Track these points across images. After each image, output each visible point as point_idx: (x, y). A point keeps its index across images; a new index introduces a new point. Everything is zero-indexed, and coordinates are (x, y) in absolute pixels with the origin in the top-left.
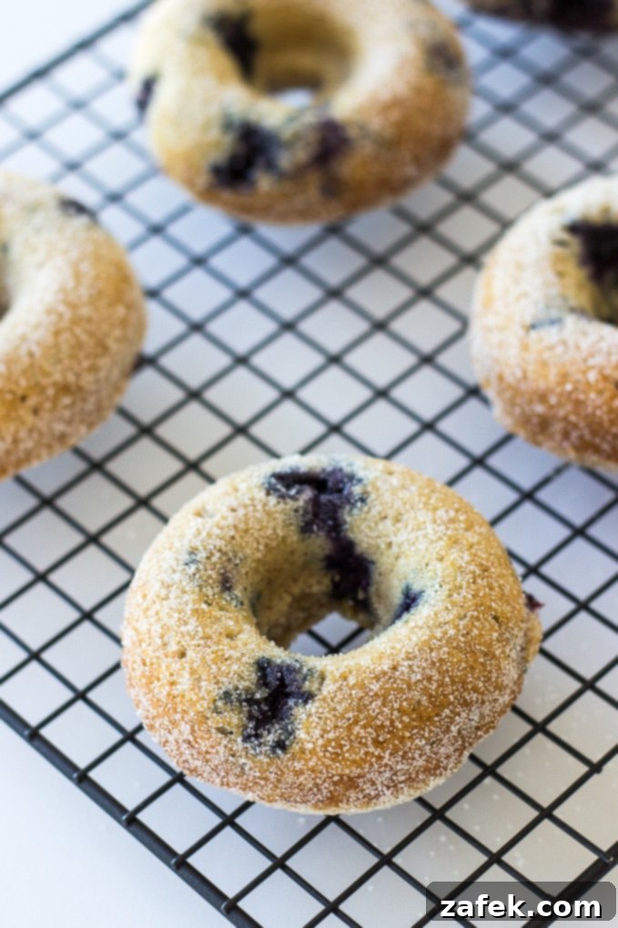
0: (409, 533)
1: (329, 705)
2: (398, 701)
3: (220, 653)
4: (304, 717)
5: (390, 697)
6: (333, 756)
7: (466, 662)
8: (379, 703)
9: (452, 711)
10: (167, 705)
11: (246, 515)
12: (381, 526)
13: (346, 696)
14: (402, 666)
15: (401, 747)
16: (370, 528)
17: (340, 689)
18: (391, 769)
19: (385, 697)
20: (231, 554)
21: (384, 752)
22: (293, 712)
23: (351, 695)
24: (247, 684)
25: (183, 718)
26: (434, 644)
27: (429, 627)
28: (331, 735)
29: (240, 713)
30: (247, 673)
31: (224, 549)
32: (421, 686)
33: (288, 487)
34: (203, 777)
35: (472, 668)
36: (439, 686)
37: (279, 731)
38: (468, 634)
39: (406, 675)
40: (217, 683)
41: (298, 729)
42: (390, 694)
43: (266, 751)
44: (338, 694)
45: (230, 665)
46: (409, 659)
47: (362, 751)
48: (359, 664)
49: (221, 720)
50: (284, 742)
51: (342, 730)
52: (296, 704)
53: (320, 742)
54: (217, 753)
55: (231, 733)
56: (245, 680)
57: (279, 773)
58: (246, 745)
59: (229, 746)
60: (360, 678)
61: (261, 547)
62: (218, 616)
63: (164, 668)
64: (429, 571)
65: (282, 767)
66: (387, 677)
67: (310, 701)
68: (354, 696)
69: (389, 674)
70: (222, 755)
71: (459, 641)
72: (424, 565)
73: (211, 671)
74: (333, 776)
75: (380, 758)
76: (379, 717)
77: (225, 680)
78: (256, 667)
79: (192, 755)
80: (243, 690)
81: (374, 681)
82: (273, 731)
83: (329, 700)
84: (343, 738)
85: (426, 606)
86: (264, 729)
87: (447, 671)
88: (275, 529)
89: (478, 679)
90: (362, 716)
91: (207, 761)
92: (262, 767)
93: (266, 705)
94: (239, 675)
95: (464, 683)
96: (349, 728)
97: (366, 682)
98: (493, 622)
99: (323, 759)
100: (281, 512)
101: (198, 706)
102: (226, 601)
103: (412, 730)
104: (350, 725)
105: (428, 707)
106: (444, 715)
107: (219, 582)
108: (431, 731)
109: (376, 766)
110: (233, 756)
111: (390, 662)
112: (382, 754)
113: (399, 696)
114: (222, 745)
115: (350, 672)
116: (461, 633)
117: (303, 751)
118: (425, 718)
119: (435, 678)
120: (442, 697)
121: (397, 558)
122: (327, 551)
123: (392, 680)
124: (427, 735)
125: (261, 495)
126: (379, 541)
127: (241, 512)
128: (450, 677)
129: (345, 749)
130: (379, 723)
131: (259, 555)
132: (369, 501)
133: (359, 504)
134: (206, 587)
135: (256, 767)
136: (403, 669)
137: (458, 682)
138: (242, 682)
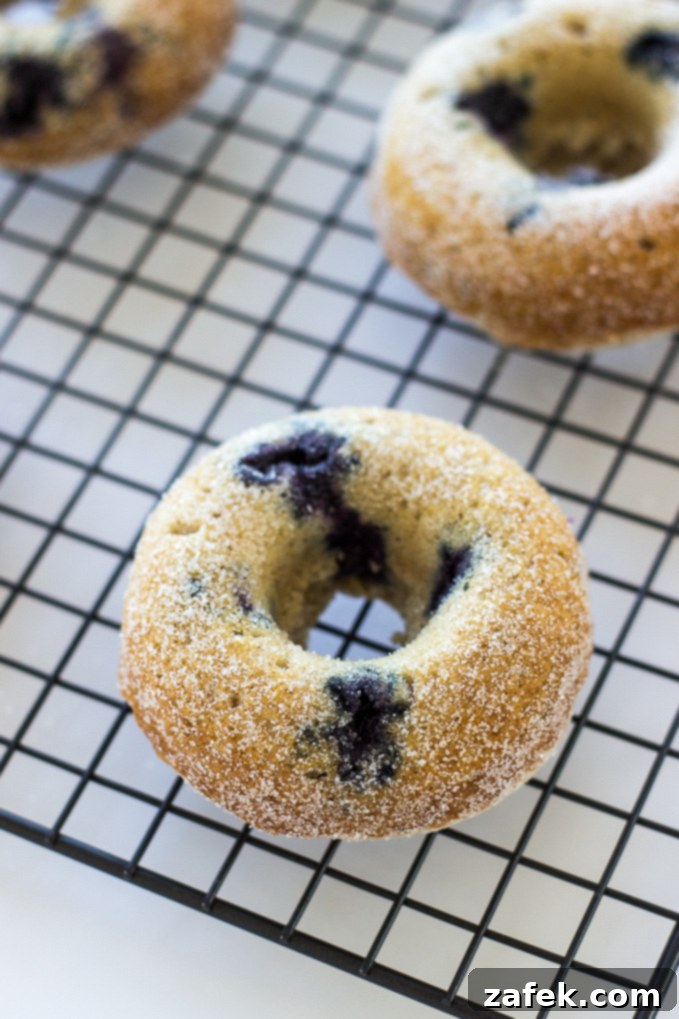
0: (425, 485)
1: (429, 710)
2: (503, 683)
3: (281, 688)
4: (405, 731)
5: (493, 681)
6: (450, 766)
7: (554, 614)
8: (483, 689)
9: (556, 674)
10: (234, 764)
11: (233, 516)
12: (386, 485)
13: (446, 695)
14: (492, 640)
15: (517, 731)
16: (374, 491)
17: (435, 687)
18: (510, 758)
19: (487, 682)
20: (235, 568)
21: (501, 742)
22: (389, 731)
23: (449, 691)
24: (326, 714)
25: (261, 774)
26: (515, 604)
27: (499, 587)
28: (443, 743)
29: (329, 749)
30: (322, 702)
31: (227, 564)
32: (521, 657)
33: (263, 470)
34: (294, 832)
35: (561, 618)
36: (538, 650)
37: (381, 756)
38: (543, 581)
39: (500, 650)
40: (292, 723)
41: (402, 748)
42: (491, 677)
43: (372, 783)
44: (435, 694)
45: (299, 699)
46: (497, 630)
47: (480, 751)
48: (442, 653)
49: (310, 764)
50: (389, 767)
51: (452, 734)
52: (390, 720)
53: (433, 754)
54: (313, 801)
55: (324, 775)
56: (323, 711)
57: (391, 802)
58: (346, 783)
59: (326, 789)
60: (451, 669)
61: (262, 549)
62: (257, 644)
63: (218, 723)
64: (467, 523)
65: (394, 796)
66: (481, 659)
67: (406, 712)
68: (454, 692)
69: (482, 655)
70: (318, 802)
71: (539, 592)
72: (457, 517)
73: (280, 712)
74: (453, 786)
75: (499, 751)
76: (488, 706)
77: (301, 717)
78: (328, 691)
79: (277, 811)
80: (324, 722)
81: (469, 668)
82: (372, 758)
83: (428, 705)
84: (456, 743)
85: (483, 563)
86: (362, 759)
87: (540, 632)
88: (268, 524)
89: (570, 629)
90: (469, 711)
91: (298, 814)
92: (370, 801)
93: (354, 731)
94: (315, 707)
95: (559, 638)
96: (461, 729)
97: (460, 671)
98: (560, 558)
99: (440, 773)
100: (269, 502)
101: (278, 756)
102: (255, 623)
103: (525, 708)
104: (460, 725)
105: (534, 678)
106: (550, 681)
107: (237, 605)
108: (543, 703)
109: (496, 761)
110: (332, 799)
111: (476, 640)
112: (501, 746)
113: (501, 676)
114: (318, 792)
115: (437, 664)
116: (536, 583)
117: (414, 770)
118: (533, 691)
119: (530, 643)
120: (544, 662)
121: (418, 516)
122: (328, 530)
123: (487, 660)
124: (539, 709)
125: (241, 488)
126: (389, 504)
127: (227, 515)
128: (545, 636)
129: (461, 754)
130: (490, 713)
131: (262, 558)
132: (362, 460)
133: (353, 467)
134: (228, 614)
135: (362, 804)
136: (494, 643)
137: (554, 640)
138: (320, 713)
